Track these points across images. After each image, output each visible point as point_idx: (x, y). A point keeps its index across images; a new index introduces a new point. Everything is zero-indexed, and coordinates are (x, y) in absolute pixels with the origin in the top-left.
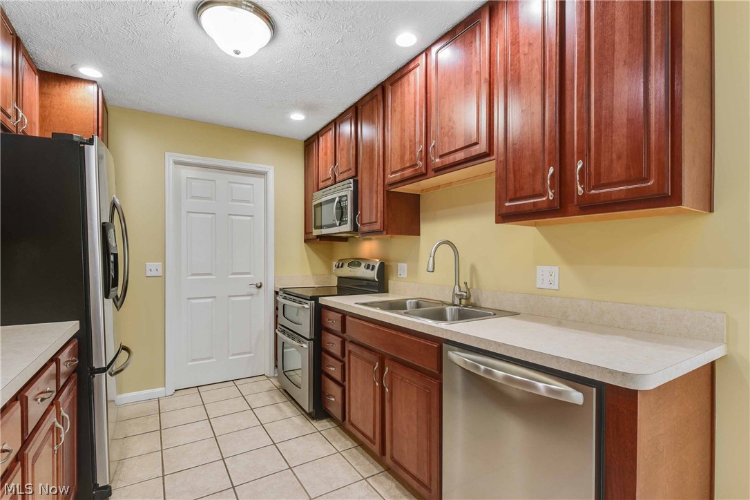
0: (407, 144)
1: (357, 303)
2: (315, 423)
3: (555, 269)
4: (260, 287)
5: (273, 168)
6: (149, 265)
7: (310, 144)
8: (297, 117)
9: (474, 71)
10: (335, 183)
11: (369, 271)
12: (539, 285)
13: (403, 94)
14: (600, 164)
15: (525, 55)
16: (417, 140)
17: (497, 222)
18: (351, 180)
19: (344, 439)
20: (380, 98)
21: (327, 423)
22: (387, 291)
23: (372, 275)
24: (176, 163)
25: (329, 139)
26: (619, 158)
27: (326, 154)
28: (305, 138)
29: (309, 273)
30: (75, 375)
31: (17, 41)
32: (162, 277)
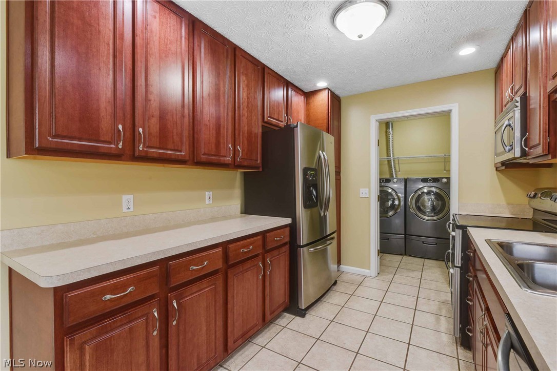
2: (459, 350)
7: (498, 70)
8: (467, 51)
18: (518, 99)
27: (507, 75)
29: (503, 202)
30: (288, 245)
31: (287, 84)
32: (369, 198)
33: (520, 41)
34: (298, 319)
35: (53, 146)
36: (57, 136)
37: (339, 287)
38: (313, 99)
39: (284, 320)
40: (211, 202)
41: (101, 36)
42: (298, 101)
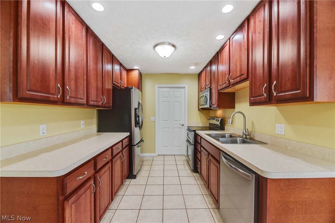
0: (224, 75)
1: (205, 134)
2: (194, 174)
3: (283, 126)
4: (183, 125)
5: (187, 85)
6: (152, 118)
7: (200, 75)
8: (193, 68)
9: (242, 45)
10: (206, 89)
11: (217, 122)
12: (277, 132)
13: (223, 55)
14: (282, 83)
15: (258, 37)
16: (227, 73)
17: (250, 105)
18: (209, 89)
19: (201, 181)
20: (217, 58)
21: (198, 175)
22: (224, 130)
23: (218, 123)
24: (158, 87)
25: (204, 73)
26: (289, 80)
27: (203, 79)
28: (198, 73)
29: (200, 121)
30: (128, 146)
31: (121, 65)
32: (155, 121)
33: (209, 68)
34: (133, 180)
35: (28, 97)
36: (29, 91)
37: (145, 163)
38: (130, 73)
39: (127, 182)
40: (84, 127)
41: (50, 32)
42: (124, 73)
